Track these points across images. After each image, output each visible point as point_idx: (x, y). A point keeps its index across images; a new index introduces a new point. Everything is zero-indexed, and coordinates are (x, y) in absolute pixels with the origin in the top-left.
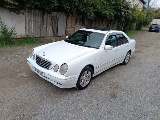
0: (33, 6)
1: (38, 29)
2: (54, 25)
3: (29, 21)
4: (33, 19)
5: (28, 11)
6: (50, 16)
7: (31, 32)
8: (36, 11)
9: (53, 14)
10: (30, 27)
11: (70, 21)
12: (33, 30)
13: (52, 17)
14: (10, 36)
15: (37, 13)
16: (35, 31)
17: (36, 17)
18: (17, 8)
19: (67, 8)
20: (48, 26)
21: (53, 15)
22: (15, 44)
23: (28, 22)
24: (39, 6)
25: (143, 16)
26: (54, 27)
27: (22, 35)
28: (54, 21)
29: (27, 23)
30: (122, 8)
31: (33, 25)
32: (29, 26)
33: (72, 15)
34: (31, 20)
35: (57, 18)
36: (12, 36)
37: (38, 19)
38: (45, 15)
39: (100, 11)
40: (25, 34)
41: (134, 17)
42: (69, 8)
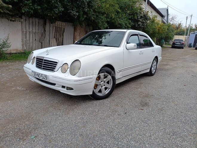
0: (32, 11)
1: (39, 42)
2: (59, 38)
3: (26, 32)
4: (32, 29)
5: (26, 20)
6: (53, 27)
7: (29, 46)
8: (36, 20)
9: (56, 23)
10: (28, 39)
11: (78, 34)
12: (31, 44)
13: (56, 27)
14: (1, 48)
15: (37, 22)
16: (34, 45)
17: (35, 27)
18: (11, 14)
19: (75, 14)
20: (51, 38)
21: (57, 25)
22: (8, 59)
23: (26, 34)
24: (39, 11)
25: (164, 28)
26: (59, 41)
27: (17, 50)
28: (59, 33)
29: (24, 34)
30: (139, 18)
31: (32, 38)
32: (26, 38)
33: (81, 26)
34: (29, 31)
35: (62, 29)
36: (3, 49)
37: (38, 30)
38: (47, 25)
39: (113, 21)
40: (21, 49)
41: (154, 29)
42: (77, 14)
